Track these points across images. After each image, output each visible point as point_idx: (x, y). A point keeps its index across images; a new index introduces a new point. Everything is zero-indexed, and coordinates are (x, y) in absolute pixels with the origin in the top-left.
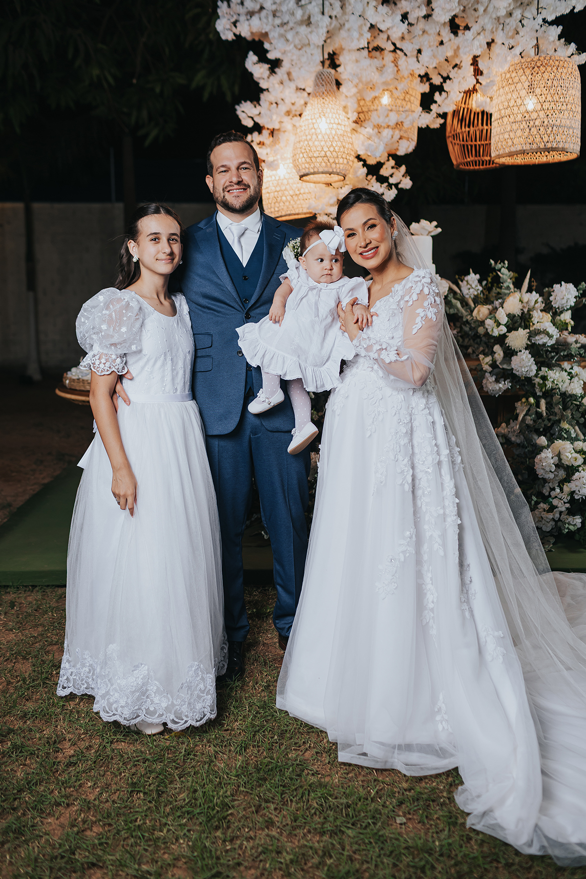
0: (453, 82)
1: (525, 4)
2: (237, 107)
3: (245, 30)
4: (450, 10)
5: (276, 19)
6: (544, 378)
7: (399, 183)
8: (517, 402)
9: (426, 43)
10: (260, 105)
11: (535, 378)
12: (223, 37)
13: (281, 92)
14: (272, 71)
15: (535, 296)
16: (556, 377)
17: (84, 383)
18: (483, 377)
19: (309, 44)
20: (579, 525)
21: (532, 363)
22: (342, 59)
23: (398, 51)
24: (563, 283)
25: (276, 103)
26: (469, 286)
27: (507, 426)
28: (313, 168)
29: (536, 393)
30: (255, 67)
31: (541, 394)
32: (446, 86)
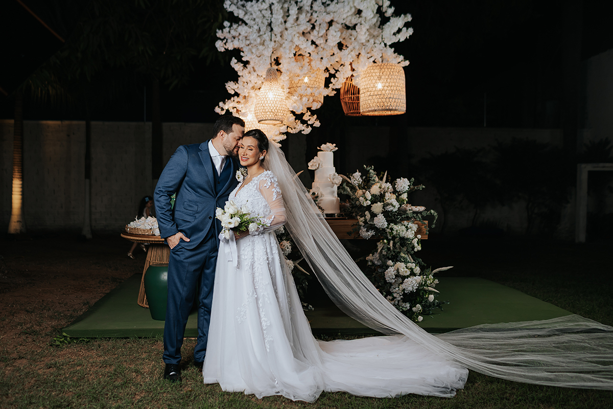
0: (340, 73)
1: (375, 37)
2: (226, 84)
3: (230, 47)
5: (247, 41)
6: (392, 229)
7: (313, 124)
8: (378, 243)
9: (325, 55)
10: (238, 83)
11: (387, 229)
12: (219, 50)
13: (249, 77)
14: (245, 67)
16: (399, 229)
17: (138, 230)
18: (361, 228)
19: (263, 55)
20: (408, 308)
21: (385, 221)
22: (281, 61)
24: (402, 178)
25: (246, 83)
26: (355, 179)
27: (373, 255)
28: (265, 117)
29: (387, 237)
30: (235, 65)
31: (391, 238)
32: (337, 75)
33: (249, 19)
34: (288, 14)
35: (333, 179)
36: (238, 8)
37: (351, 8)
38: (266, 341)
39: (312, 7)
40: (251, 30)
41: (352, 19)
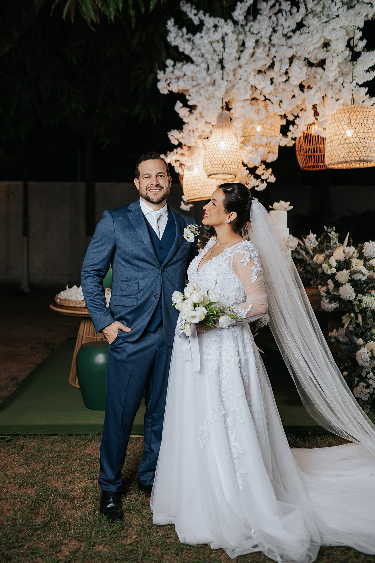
0: (301, 119)
1: (345, 74)
2: (169, 133)
3: (175, 88)
4: (301, 78)
5: (194, 82)
6: (360, 301)
7: (268, 179)
8: (343, 316)
9: (285, 97)
10: (183, 132)
11: (354, 301)
12: (162, 92)
13: (196, 125)
14: (191, 112)
15: (352, 249)
16: (368, 300)
17: (69, 302)
18: (321, 299)
19: (214, 97)
21: (353, 292)
22: (233, 105)
23: (267, 101)
24: (370, 241)
25: (193, 131)
26: (310, 242)
27: (337, 331)
28: (217, 171)
29: (355, 310)
30: (180, 110)
31: (358, 311)
32: (296, 122)
33: (196, 55)
34: (242, 49)
35: (288, 242)
36: (184, 41)
37: (320, 38)
38: (238, 474)
39: (270, 40)
40: (198, 69)
41: (318, 53)
